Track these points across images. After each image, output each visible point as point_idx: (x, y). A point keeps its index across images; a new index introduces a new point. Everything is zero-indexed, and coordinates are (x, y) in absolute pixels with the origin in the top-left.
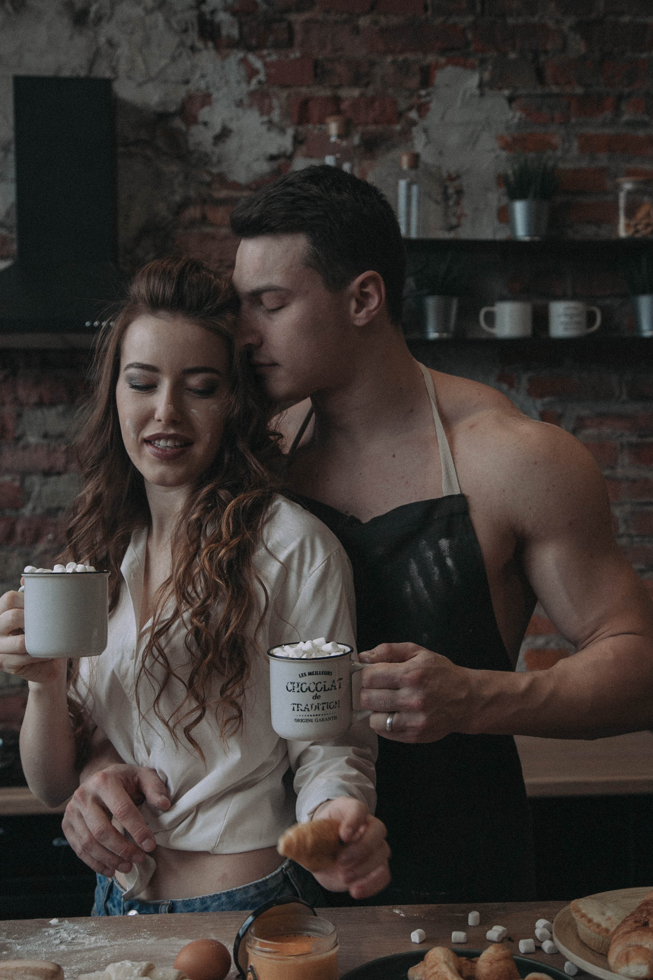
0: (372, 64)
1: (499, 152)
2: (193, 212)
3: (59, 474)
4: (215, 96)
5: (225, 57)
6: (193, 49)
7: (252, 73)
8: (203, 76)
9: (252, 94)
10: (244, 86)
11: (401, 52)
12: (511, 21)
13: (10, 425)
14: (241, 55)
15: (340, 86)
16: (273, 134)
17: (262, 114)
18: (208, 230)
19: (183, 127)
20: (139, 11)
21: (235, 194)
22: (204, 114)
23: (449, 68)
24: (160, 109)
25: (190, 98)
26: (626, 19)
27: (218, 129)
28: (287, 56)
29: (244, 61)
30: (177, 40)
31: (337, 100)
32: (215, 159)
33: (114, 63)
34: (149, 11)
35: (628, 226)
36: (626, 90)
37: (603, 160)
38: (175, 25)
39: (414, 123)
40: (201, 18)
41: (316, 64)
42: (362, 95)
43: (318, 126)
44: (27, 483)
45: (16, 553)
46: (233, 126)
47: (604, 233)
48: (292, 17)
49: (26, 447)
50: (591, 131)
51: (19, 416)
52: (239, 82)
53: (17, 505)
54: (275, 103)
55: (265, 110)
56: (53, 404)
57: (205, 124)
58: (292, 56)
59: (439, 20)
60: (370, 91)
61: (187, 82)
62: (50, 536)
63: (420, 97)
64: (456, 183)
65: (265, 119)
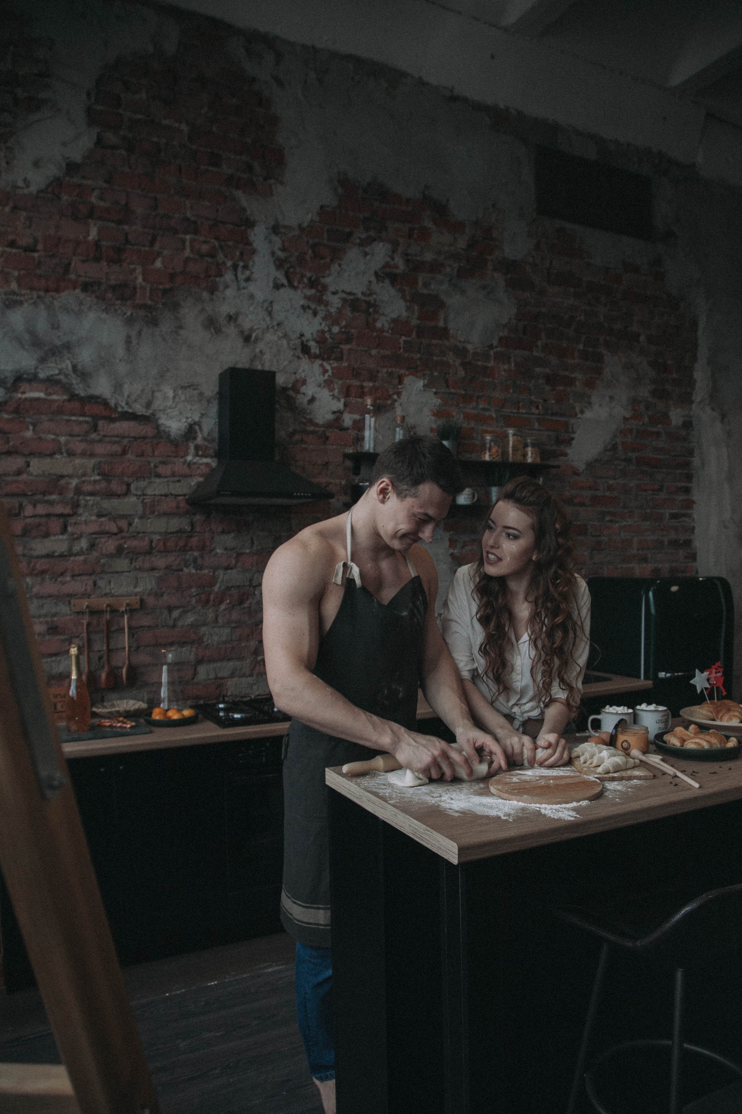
0: (378, 372)
1: (431, 416)
2: (297, 437)
3: (232, 568)
4: (308, 381)
5: (312, 363)
6: (299, 358)
7: (325, 371)
8: (303, 371)
9: (325, 381)
10: (322, 376)
11: (390, 367)
12: (435, 358)
13: (208, 544)
14: (320, 362)
15: (364, 381)
16: (335, 401)
17: (330, 391)
18: (304, 446)
19: (294, 396)
20: (275, 338)
21: (317, 429)
22: (303, 389)
23: (410, 377)
24: (284, 385)
25: (297, 381)
26: (479, 363)
27: (309, 398)
28: (341, 365)
29: (322, 365)
30: (292, 353)
31: (362, 387)
32: (308, 411)
33: (262, 362)
34: (280, 338)
35: (490, 455)
36: (481, 394)
37: (472, 424)
38: (291, 345)
39: (396, 401)
40: (302, 343)
41: (354, 369)
42: (374, 386)
43: (355, 399)
44: (216, 573)
45: (210, 610)
46: (316, 396)
47: (474, 457)
48: (343, 346)
49: (216, 554)
50: (467, 410)
51: (213, 538)
52: (319, 375)
53: (212, 585)
54: (336, 386)
55: (332, 390)
56: (229, 532)
57: (304, 394)
58: (343, 365)
59: (406, 355)
60: (377, 384)
61: (295, 373)
62: (228, 601)
63: (398, 388)
64: (414, 430)
65: (331, 393)
